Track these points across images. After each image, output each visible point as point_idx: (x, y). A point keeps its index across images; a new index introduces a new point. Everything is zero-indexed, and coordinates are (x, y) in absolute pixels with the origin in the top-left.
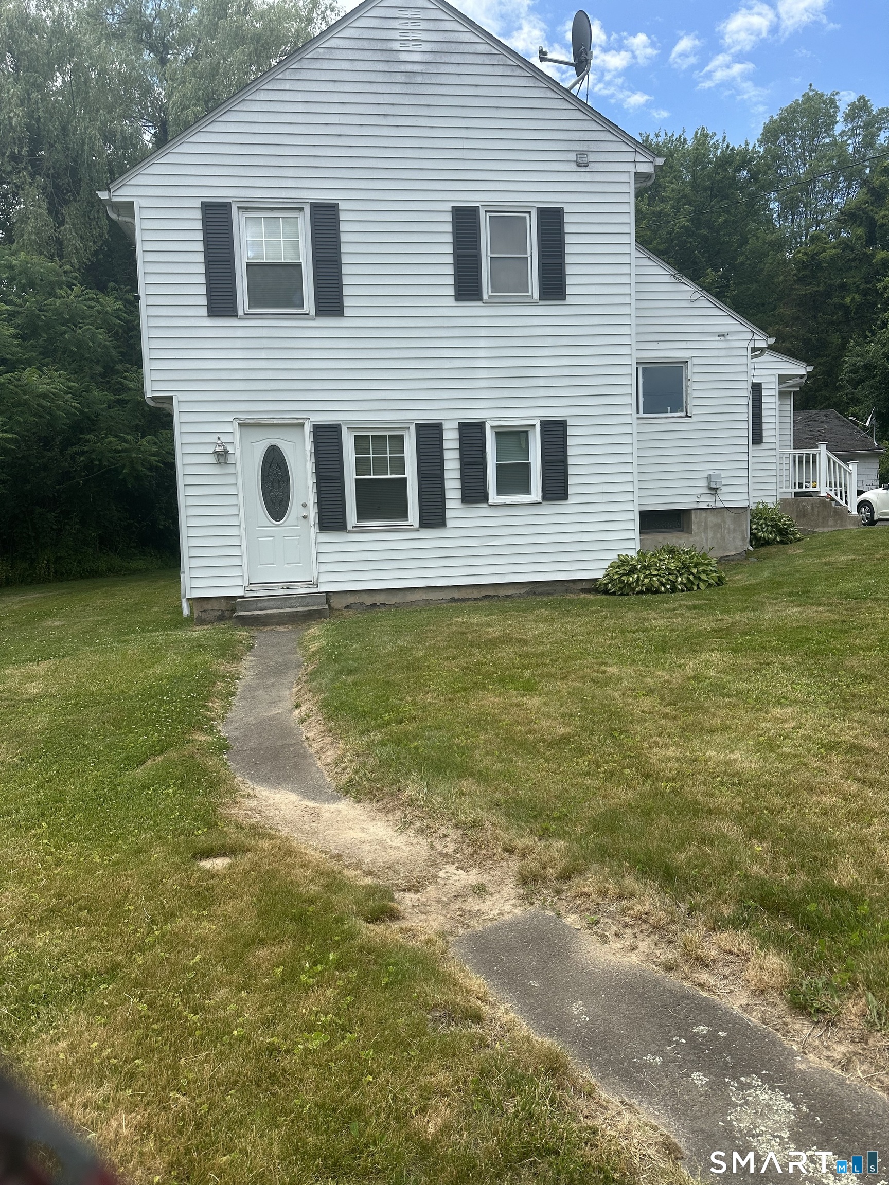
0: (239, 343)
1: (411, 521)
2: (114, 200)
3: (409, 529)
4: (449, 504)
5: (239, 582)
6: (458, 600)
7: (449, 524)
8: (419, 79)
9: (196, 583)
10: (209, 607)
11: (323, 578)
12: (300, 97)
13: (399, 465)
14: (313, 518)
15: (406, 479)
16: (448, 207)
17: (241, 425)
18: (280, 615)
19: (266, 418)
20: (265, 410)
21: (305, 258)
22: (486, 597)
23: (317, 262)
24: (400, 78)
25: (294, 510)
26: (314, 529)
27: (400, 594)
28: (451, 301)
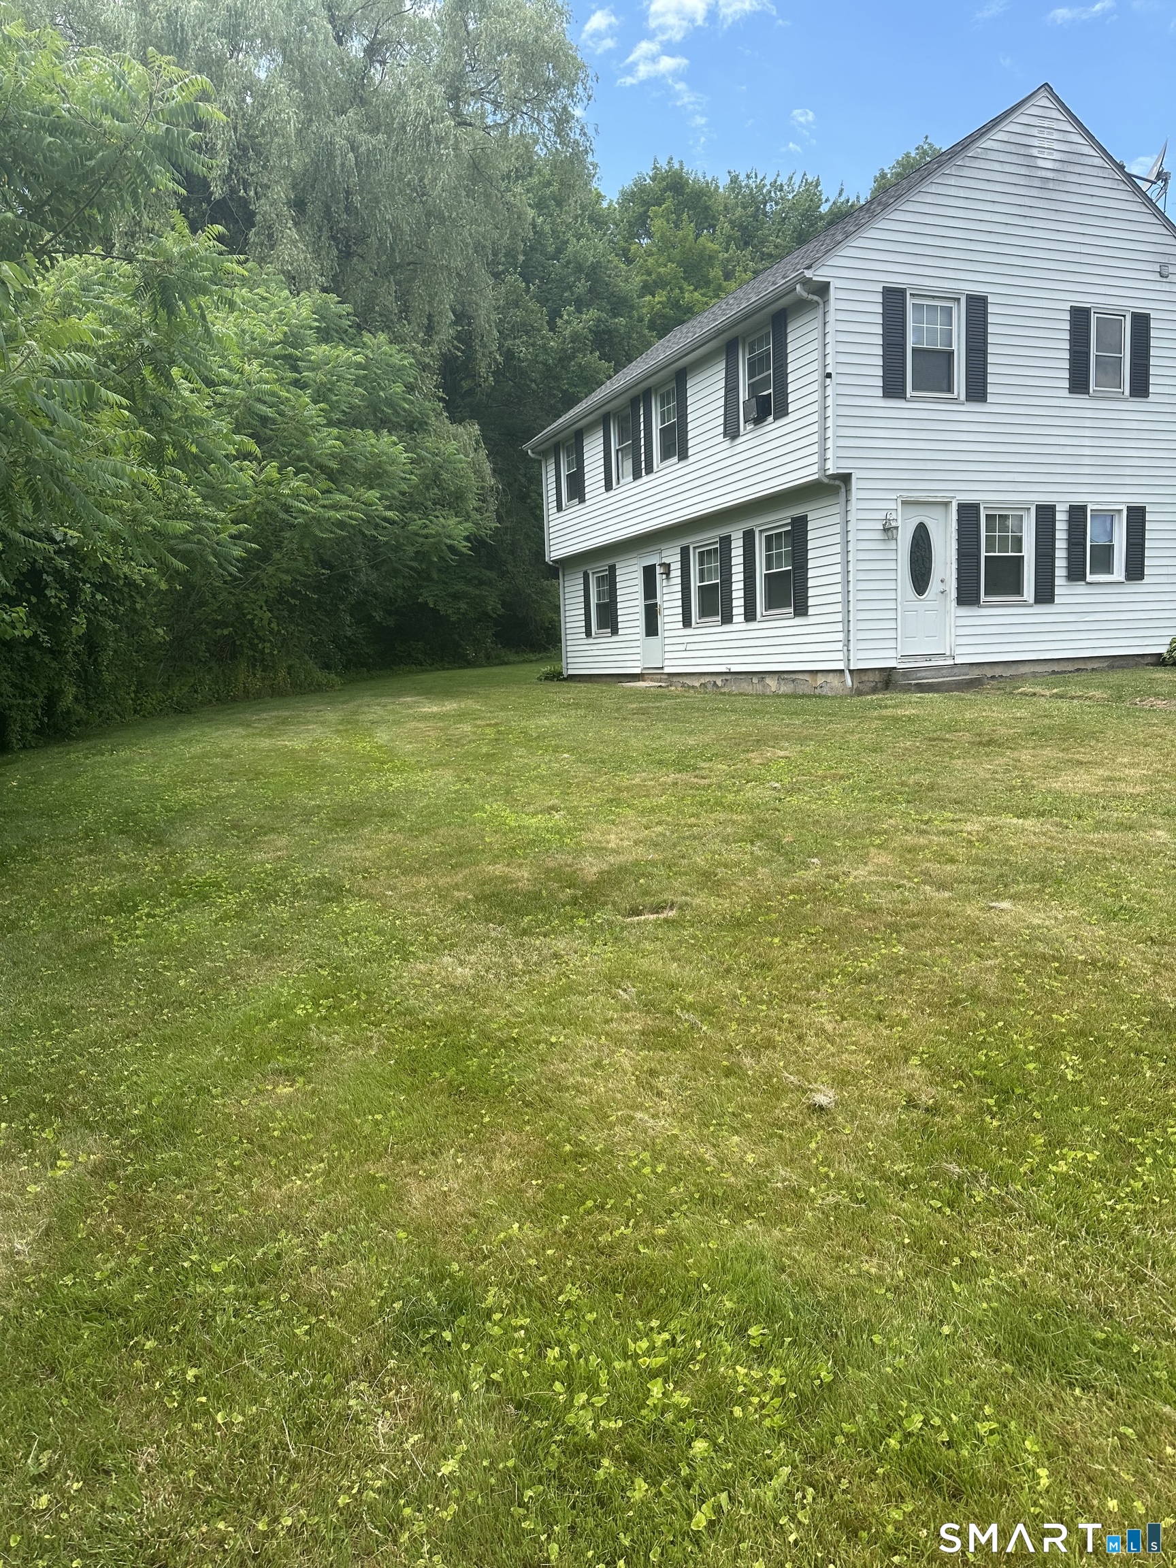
0: (905, 424)
1: (1025, 598)
2: (815, 279)
3: (1025, 604)
4: (1058, 581)
5: (892, 653)
6: (1058, 673)
7: (1057, 600)
8: (1051, 185)
9: (862, 655)
10: (865, 678)
11: (959, 650)
12: (962, 193)
13: (1018, 543)
14: (953, 594)
15: (1023, 557)
16: (1067, 306)
17: (903, 503)
18: (949, 683)
19: (922, 497)
20: (921, 490)
21: (959, 347)
22: (1078, 670)
23: (969, 350)
24: (1037, 183)
25: (934, 585)
26: (954, 603)
27: (1014, 667)
28: (1066, 393)
